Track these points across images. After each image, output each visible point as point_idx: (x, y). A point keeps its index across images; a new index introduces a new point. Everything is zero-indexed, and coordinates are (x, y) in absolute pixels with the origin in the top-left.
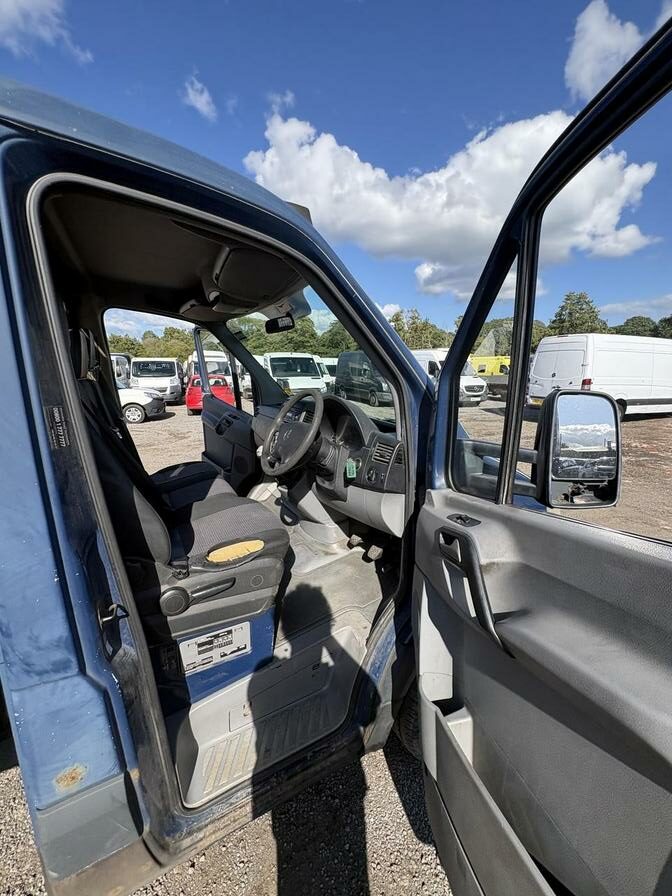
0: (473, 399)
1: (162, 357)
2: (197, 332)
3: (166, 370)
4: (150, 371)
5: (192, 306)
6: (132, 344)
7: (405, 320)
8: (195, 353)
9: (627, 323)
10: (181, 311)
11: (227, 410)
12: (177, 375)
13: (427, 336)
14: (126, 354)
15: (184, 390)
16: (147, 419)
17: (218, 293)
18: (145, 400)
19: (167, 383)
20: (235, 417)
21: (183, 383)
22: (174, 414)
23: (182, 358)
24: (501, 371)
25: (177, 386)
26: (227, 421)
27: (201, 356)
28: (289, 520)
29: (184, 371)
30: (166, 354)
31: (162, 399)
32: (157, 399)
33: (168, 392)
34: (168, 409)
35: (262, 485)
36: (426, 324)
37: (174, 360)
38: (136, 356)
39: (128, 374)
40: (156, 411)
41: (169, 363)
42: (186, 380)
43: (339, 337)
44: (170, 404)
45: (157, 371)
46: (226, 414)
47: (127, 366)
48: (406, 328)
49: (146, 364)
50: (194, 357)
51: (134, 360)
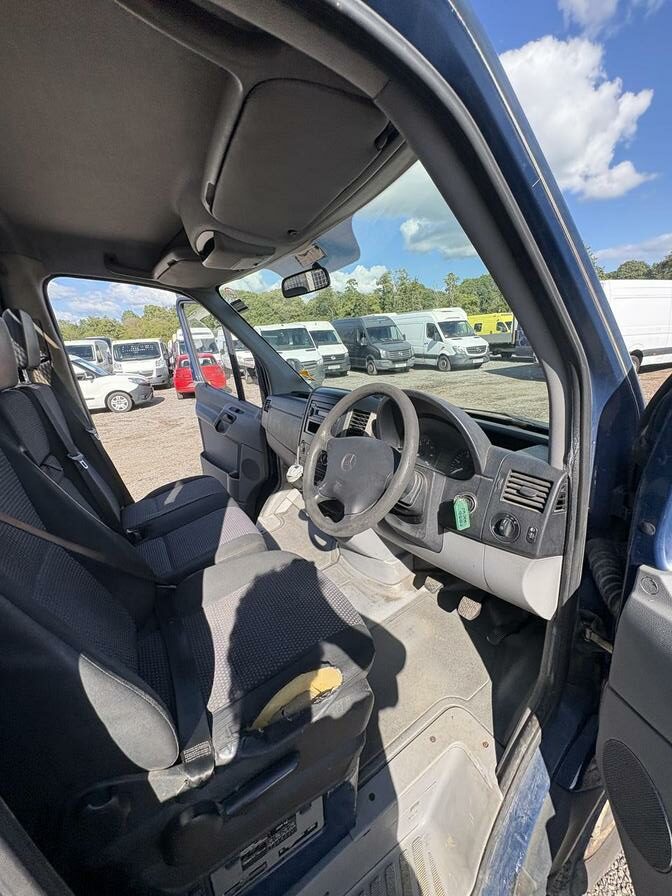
0: (475, 361)
1: (144, 337)
2: (180, 305)
3: (150, 352)
4: (132, 354)
5: (172, 264)
6: (113, 326)
7: (394, 281)
8: (180, 331)
9: (620, 269)
10: (156, 275)
11: (227, 402)
12: (162, 357)
13: (416, 297)
14: (107, 336)
15: (171, 372)
16: (135, 407)
17: (210, 235)
18: (131, 387)
19: (152, 366)
20: (237, 411)
21: (169, 365)
22: (163, 399)
23: (166, 336)
24: (498, 329)
25: (162, 369)
26: (230, 417)
27: (187, 334)
28: (323, 543)
29: (170, 351)
30: (147, 334)
31: (149, 385)
32: (144, 385)
33: (154, 375)
34: (157, 393)
35: (279, 494)
36: (415, 284)
37: (157, 340)
38: (118, 339)
39: (109, 359)
40: (144, 398)
41: (152, 344)
42: (172, 361)
43: (325, 304)
44: (157, 388)
45: (140, 353)
46: (226, 408)
47: (108, 350)
48: (395, 290)
49: (128, 347)
50: (179, 336)
51: (113, 343)
